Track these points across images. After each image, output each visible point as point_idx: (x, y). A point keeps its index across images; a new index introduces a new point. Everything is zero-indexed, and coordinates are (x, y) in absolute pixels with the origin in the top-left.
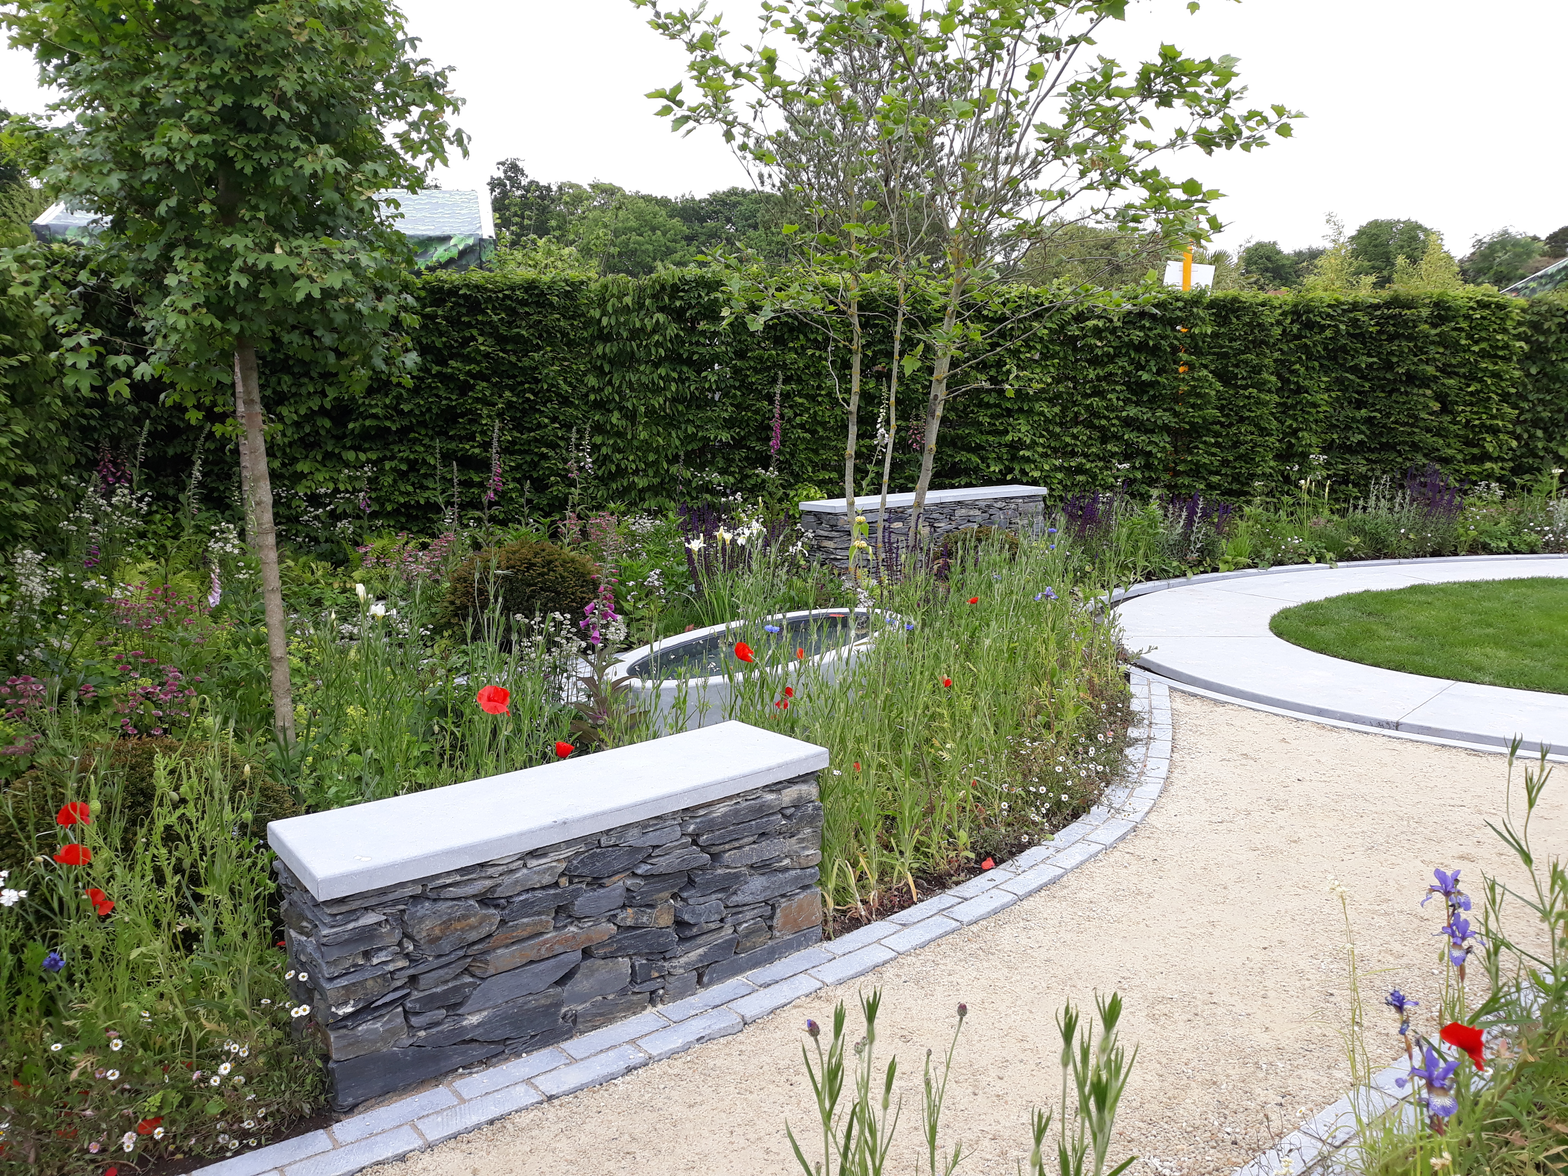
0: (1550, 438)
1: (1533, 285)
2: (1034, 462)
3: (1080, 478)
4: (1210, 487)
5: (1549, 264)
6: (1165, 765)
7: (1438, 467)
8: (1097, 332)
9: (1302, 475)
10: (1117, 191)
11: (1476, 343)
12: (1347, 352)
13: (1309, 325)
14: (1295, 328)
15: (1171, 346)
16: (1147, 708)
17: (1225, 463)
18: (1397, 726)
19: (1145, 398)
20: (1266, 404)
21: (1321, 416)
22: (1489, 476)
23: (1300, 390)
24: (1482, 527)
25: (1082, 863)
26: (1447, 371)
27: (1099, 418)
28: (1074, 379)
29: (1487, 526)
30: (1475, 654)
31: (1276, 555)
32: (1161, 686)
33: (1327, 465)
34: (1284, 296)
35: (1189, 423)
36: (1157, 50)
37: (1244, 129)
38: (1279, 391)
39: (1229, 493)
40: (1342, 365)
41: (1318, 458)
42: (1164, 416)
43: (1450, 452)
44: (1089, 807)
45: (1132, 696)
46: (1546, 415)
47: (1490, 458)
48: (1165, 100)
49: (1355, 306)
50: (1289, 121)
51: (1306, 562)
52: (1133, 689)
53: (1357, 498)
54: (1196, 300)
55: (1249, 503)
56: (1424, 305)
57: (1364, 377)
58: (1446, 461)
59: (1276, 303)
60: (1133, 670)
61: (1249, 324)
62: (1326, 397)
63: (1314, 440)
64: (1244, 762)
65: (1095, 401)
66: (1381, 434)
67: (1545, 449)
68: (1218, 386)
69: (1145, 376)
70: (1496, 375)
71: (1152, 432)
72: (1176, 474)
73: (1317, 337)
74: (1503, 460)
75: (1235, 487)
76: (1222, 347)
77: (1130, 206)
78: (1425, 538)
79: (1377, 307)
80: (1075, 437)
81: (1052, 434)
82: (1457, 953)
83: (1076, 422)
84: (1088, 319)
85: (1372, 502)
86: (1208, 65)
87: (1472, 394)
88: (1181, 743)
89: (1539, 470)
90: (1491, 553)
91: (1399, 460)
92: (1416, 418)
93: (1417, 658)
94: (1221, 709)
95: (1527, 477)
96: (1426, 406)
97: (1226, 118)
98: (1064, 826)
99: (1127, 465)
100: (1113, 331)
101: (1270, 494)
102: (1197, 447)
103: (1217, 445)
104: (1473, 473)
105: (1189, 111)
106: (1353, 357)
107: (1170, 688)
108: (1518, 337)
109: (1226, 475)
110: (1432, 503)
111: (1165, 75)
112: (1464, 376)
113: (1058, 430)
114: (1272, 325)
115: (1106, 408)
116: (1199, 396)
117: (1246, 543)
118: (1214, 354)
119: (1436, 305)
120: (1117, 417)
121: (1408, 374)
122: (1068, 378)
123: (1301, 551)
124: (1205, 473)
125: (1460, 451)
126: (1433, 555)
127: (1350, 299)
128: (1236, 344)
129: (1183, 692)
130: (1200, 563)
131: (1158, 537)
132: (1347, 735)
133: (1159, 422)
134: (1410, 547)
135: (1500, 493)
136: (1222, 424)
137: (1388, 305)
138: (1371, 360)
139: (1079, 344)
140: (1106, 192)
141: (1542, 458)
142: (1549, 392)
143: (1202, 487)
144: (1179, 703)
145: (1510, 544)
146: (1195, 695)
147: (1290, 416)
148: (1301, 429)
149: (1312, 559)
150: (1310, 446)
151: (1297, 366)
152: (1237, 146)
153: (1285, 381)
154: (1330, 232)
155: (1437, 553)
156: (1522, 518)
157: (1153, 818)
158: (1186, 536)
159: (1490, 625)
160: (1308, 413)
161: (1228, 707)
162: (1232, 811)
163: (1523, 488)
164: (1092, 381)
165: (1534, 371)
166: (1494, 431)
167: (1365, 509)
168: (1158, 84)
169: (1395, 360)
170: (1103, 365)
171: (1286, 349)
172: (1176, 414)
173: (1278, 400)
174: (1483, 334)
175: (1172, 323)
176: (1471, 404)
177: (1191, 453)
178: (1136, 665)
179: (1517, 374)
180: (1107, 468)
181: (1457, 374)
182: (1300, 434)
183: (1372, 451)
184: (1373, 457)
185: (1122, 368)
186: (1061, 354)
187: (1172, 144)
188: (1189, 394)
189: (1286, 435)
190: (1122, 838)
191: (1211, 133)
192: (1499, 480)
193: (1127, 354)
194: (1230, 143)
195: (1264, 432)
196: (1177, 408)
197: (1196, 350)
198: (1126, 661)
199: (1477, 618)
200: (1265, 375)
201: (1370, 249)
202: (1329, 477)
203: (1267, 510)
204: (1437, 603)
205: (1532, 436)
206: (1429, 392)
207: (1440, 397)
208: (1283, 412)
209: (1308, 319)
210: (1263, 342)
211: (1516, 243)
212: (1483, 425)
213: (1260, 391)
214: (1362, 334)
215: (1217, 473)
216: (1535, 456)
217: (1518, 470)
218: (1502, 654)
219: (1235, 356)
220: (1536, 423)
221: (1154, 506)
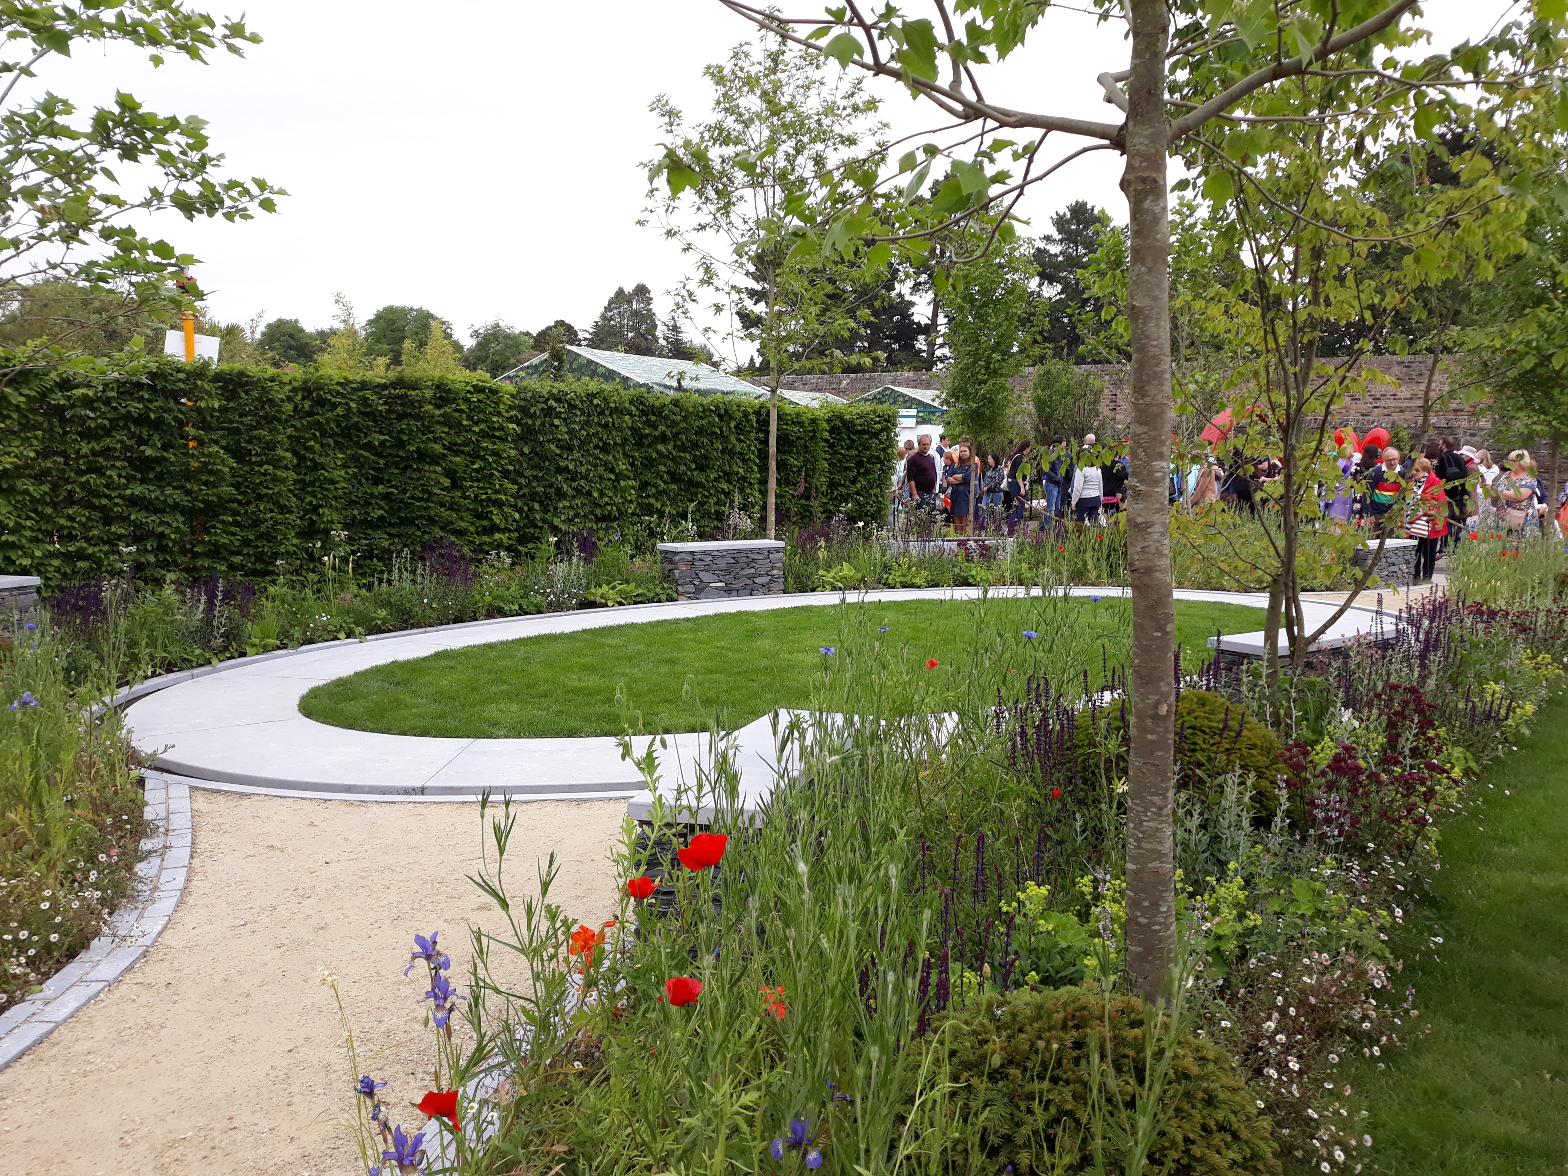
0: (546, 511)
1: (522, 374)
2: (21, 548)
3: (82, 564)
4: (232, 567)
5: (534, 356)
6: (181, 877)
7: (453, 538)
8: (88, 402)
9: (325, 550)
10: (75, 245)
11: (476, 423)
12: (360, 430)
13: (321, 402)
14: (307, 404)
15: (176, 419)
16: (163, 814)
17: (246, 542)
18: (422, 791)
19: (151, 476)
20: (283, 481)
21: (340, 492)
22: (499, 546)
23: (317, 466)
24: (495, 593)
25: (78, 1009)
26: (453, 448)
27: (99, 496)
28: (64, 454)
29: (500, 591)
30: (492, 711)
31: (305, 633)
32: (180, 787)
33: (350, 540)
34: (294, 371)
35: (204, 501)
36: (113, 98)
37: (225, 197)
38: (296, 468)
39: (255, 573)
40: (357, 443)
41: (339, 534)
42: (174, 495)
43: (463, 524)
44: (89, 941)
45: (145, 804)
46: (540, 489)
47: (499, 530)
48: (129, 153)
49: (364, 385)
50: (272, 196)
51: (336, 638)
52: (148, 796)
53: (382, 572)
54: (200, 372)
55: (274, 582)
56: (427, 387)
57: (379, 455)
58: (460, 533)
59: (286, 379)
60: (148, 773)
61: (259, 399)
62: (343, 473)
63: (335, 516)
64: (270, 854)
65: (92, 479)
66: (399, 509)
67: (543, 520)
68: (231, 461)
69: (149, 452)
70: (495, 453)
71: (163, 511)
72: (196, 555)
73: (329, 415)
74: (510, 531)
75: (259, 566)
76: (232, 422)
77: (93, 264)
78: (446, 607)
79: (384, 387)
80: (71, 518)
81: (42, 516)
82: (441, 1015)
83: (70, 500)
84: (77, 387)
85: (395, 574)
86: (173, 123)
87: (477, 471)
88: (201, 847)
89: (538, 538)
90: (505, 615)
91: (419, 533)
92: (430, 493)
93: (440, 721)
94: (246, 802)
95: (530, 545)
96: (438, 483)
97: (204, 184)
98: (57, 971)
99: (133, 549)
100: (107, 402)
101: (296, 572)
102: (214, 527)
103: (236, 523)
104: (485, 543)
105: (163, 171)
106: (366, 435)
107: (192, 788)
108: (511, 420)
109: (248, 555)
110: (450, 573)
111: (125, 126)
112: (469, 454)
113: (49, 511)
114: (282, 401)
115: (107, 486)
116: (211, 472)
117: (273, 623)
118: (224, 429)
119: (438, 387)
120: (120, 496)
121: (418, 451)
122: (56, 453)
123: (331, 628)
124: (225, 554)
125: (473, 524)
126: (456, 621)
127: (358, 378)
128: (247, 420)
129: (205, 790)
130: (226, 649)
131: (176, 624)
132: (375, 807)
133: (170, 501)
134: (434, 616)
135: (509, 561)
136: (239, 502)
137: (395, 385)
138: (382, 438)
139: (68, 414)
140: (63, 246)
141: (541, 528)
142: (540, 469)
143: (224, 568)
144: (201, 804)
145: (520, 606)
146: (218, 791)
147: (308, 493)
148: (321, 506)
149: (342, 635)
150: (332, 522)
151: (312, 443)
152: (219, 215)
153: (301, 458)
154: (340, 313)
155: (458, 620)
156: (528, 583)
157: (167, 938)
158: (208, 621)
159: (504, 682)
160: (327, 490)
161: (253, 798)
162: (256, 911)
163: (526, 555)
164: (86, 456)
165: (526, 450)
166: (499, 504)
167: (389, 582)
168: (118, 135)
169: (405, 438)
170: (98, 439)
171: (299, 425)
172: (188, 493)
173: (295, 476)
174: (482, 416)
175: (175, 395)
176: (478, 480)
177: (208, 533)
178: (150, 767)
179: (513, 453)
180: (113, 552)
181: (462, 452)
182: (321, 511)
183: (392, 525)
184: (394, 531)
185: (121, 442)
186: (45, 425)
187: (147, 204)
188: (200, 471)
189: (306, 512)
190: (130, 968)
191: (190, 198)
192: (508, 549)
193: (126, 427)
194: (212, 211)
195: (284, 509)
196: (189, 486)
197: (206, 426)
198: (140, 764)
199: (493, 677)
200: (279, 451)
201: (388, 333)
202: (354, 553)
203: (294, 588)
204: (460, 668)
205: (531, 509)
206: (438, 469)
207: (450, 473)
208: (302, 489)
209: (319, 396)
210: (275, 418)
211: (507, 336)
212: (489, 499)
213: (275, 467)
214: (372, 413)
215: (239, 553)
216: (536, 526)
217: (523, 539)
218: (514, 707)
219: (248, 431)
220: (533, 497)
221: (169, 591)
